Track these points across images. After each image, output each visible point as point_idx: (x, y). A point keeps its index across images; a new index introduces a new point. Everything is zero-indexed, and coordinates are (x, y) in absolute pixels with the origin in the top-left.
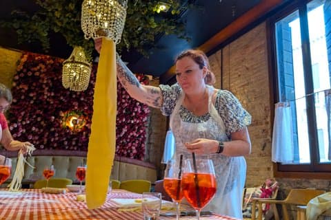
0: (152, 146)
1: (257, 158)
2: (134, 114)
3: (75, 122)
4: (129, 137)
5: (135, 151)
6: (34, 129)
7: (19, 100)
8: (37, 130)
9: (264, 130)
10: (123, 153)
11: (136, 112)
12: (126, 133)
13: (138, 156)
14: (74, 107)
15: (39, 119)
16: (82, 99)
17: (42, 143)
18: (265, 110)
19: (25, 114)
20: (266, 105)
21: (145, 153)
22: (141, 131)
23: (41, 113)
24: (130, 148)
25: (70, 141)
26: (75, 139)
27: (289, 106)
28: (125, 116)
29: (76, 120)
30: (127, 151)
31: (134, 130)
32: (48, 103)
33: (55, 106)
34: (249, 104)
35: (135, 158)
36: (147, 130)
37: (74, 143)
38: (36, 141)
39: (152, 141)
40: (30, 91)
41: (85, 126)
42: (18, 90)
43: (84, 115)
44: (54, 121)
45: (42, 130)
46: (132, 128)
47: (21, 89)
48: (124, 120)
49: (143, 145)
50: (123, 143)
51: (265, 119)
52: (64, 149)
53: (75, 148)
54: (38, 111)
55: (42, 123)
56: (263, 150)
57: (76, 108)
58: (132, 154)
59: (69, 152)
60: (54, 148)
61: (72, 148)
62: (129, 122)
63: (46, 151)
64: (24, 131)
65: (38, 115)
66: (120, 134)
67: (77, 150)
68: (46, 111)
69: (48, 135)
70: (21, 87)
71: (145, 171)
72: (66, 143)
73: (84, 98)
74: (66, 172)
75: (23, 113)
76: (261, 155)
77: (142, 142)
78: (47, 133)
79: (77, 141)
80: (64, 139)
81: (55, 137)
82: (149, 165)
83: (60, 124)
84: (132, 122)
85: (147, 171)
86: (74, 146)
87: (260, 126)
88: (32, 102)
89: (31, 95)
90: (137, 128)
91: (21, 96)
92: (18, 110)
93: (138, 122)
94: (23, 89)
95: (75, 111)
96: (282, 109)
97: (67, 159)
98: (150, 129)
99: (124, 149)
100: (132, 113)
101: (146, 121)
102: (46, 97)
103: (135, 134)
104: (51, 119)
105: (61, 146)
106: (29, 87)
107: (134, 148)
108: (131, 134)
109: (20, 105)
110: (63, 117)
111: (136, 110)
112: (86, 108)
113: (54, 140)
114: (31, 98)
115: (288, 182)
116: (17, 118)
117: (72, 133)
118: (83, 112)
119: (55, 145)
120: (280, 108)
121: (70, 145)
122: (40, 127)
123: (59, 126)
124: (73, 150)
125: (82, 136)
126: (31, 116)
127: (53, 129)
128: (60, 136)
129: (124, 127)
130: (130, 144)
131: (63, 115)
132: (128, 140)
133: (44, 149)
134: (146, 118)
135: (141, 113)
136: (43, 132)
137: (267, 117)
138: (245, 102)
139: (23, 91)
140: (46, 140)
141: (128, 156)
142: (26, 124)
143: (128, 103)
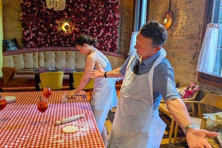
0: (122, 42)
1: (188, 64)
2: (108, 19)
3: (66, 27)
4: (105, 36)
5: (110, 46)
6: (40, 33)
7: (27, 13)
8: (42, 34)
9: (196, 44)
10: (102, 48)
11: (110, 18)
12: (103, 34)
13: (112, 50)
14: (64, 17)
15: (42, 26)
16: (70, 10)
17: (47, 43)
18: (199, 27)
19: (32, 23)
20: (201, 23)
21: (117, 47)
22: (114, 32)
23: (43, 22)
24: (107, 44)
25: (64, 40)
26: (68, 39)
27: (218, 28)
28: (102, 20)
29: (67, 26)
30: (104, 46)
31: (109, 31)
32: (47, 14)
33: (52, 16)
34: (189, 20)
35: (110, 51)
36: (118, 30)
37: (68, 42)
38: (43, 41)
39: (122, 38)
40: (33, 6)
41: (74, 30)
42: (25, 6)
43: (73, 21)
44: (52, 27)
45: (45, 34)
46: (107, 29)
47: (26, 5)
48: (101, 24)
49: (115, 42)
50: (101, 41)
51: (198, 35)
52: (62, 46)
53: (69, 45)
54: (41, 21)
55: (45, 29)
56: (193, 59)
57: (66, 17)
58: (108, 49)
59: (65, 48)
60: (55, 46)
61: (67, 45)
62: (104, 25)
63: (50, 48)
64: (34, 35)
65: (42, 24)
66: (98, 34)
67: (71, 46)
68: (46, 20)
69: (50, 38)
70: (26, 3)
71: (117, 59)
72: (62, 42)
73: (71, 9)
74: (64, 61)
75: (31, 23)
76: (191, 62)
77: (115, 40)
78: (49, 36)
79: (70, 41)
80: (61, 39)
81: (54, 38)
82: (120, 55)
83: (56, 29)
84: (107, 25)
85: (119, 60)
86: (68, 44)
87: (194, 40)
88: (36, 14)
89: (34, 9)
90: (111, 29)
91: (28, 10)
92: (27, 20)
93: (111, 25)
94: (28, 4)
95: (66, 19)
96: (211, 30)
97: (64, 53)
98: (121, 30)
99: (102, 45)
100: (106, 19)
101: (117, 24)
102: (44, 10)
103: (109, 34)
104: (50, 25)
105: (59, 44)
106: (32, 3)
107: (109, 44)
108: (107, 34)
109: (28, 17)
110: (58, 24)
111: (109, 16)
112: (73, 17)
113: (54, 41)
114: (35, 11)
115: (207, 87)
116: (28, 27)
117: (65, 35)
118: (72, 19)
119: (56, 44)
120: (210, 28)
121: (65, 43)
122: (44, 32)
123: (56, 31)
124: (68, 46)
125: (73, 37)
126: (37, 24)
127: (52, 33)
128: (58, 37)
129: (101, 29)
130: (106, 42)
131: (58, 22)
132: (105, 39)
133: (49, 46)
134: (117, 22)
135: (113, 18)
136: (46, 35)
137: (200, 33)
138: (185, 18)
139: (28, 6)
140: (49, 41)
141: (105, 50)
142: (35, 30)
143: (103, 11)
